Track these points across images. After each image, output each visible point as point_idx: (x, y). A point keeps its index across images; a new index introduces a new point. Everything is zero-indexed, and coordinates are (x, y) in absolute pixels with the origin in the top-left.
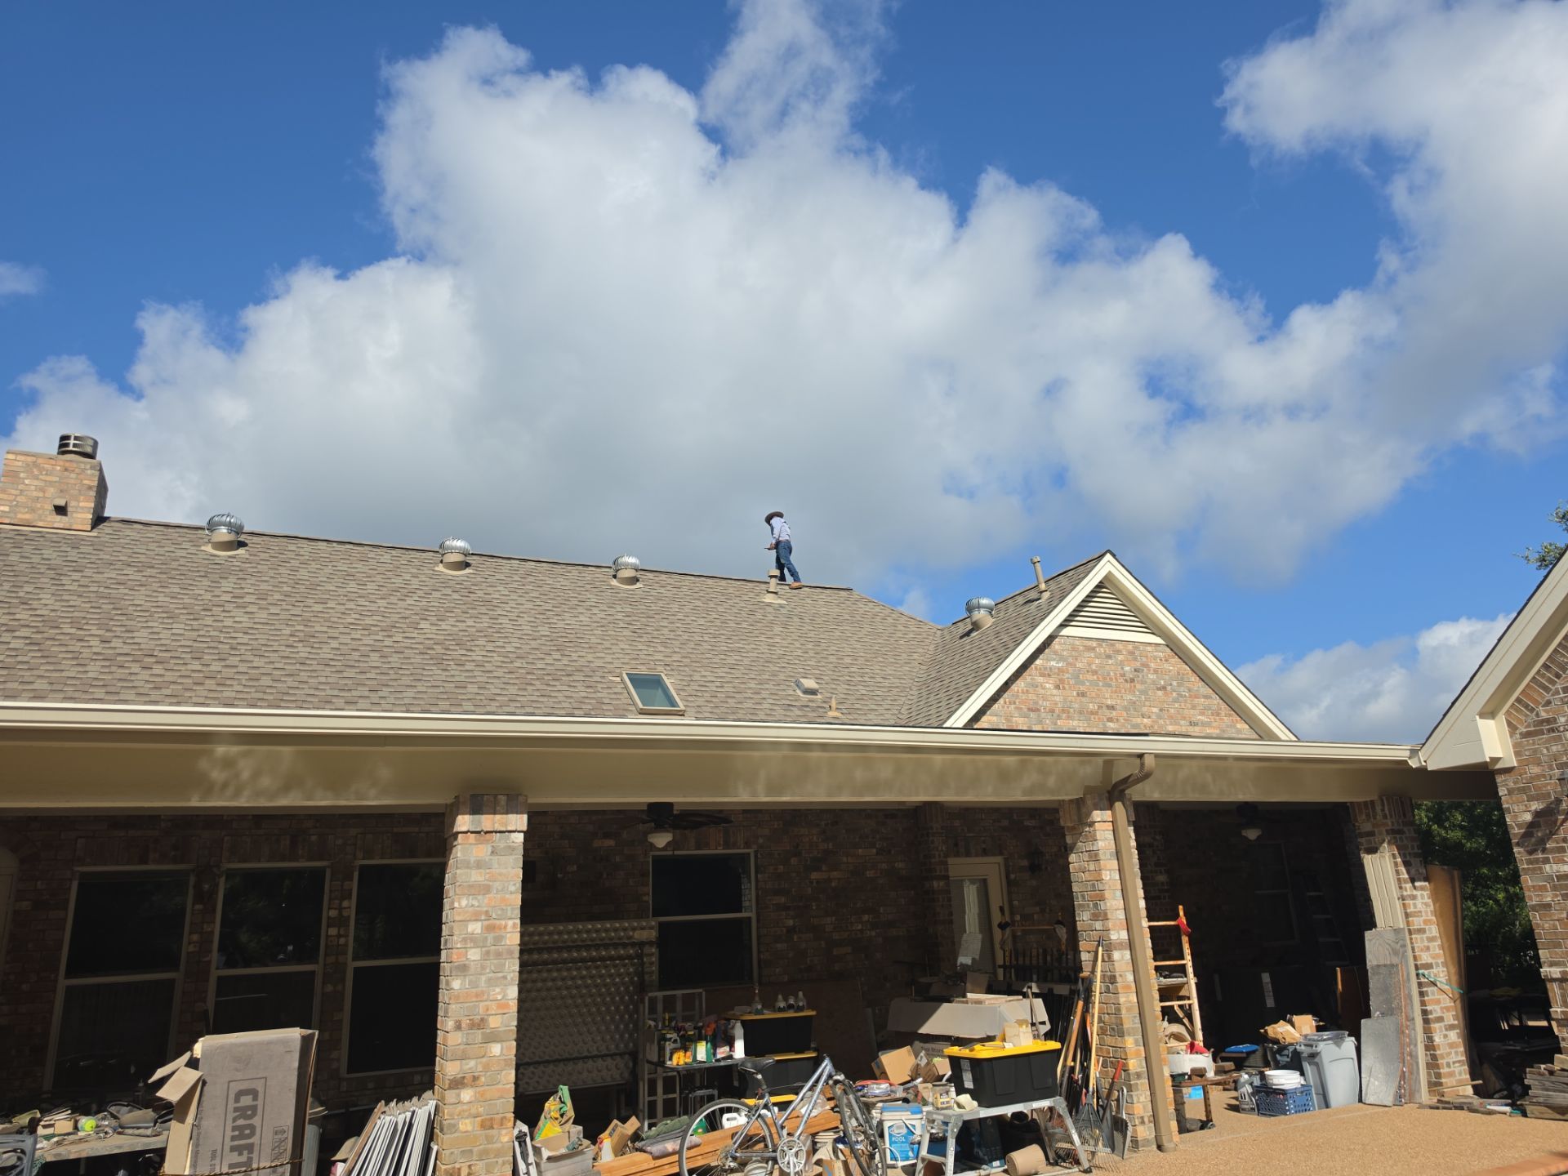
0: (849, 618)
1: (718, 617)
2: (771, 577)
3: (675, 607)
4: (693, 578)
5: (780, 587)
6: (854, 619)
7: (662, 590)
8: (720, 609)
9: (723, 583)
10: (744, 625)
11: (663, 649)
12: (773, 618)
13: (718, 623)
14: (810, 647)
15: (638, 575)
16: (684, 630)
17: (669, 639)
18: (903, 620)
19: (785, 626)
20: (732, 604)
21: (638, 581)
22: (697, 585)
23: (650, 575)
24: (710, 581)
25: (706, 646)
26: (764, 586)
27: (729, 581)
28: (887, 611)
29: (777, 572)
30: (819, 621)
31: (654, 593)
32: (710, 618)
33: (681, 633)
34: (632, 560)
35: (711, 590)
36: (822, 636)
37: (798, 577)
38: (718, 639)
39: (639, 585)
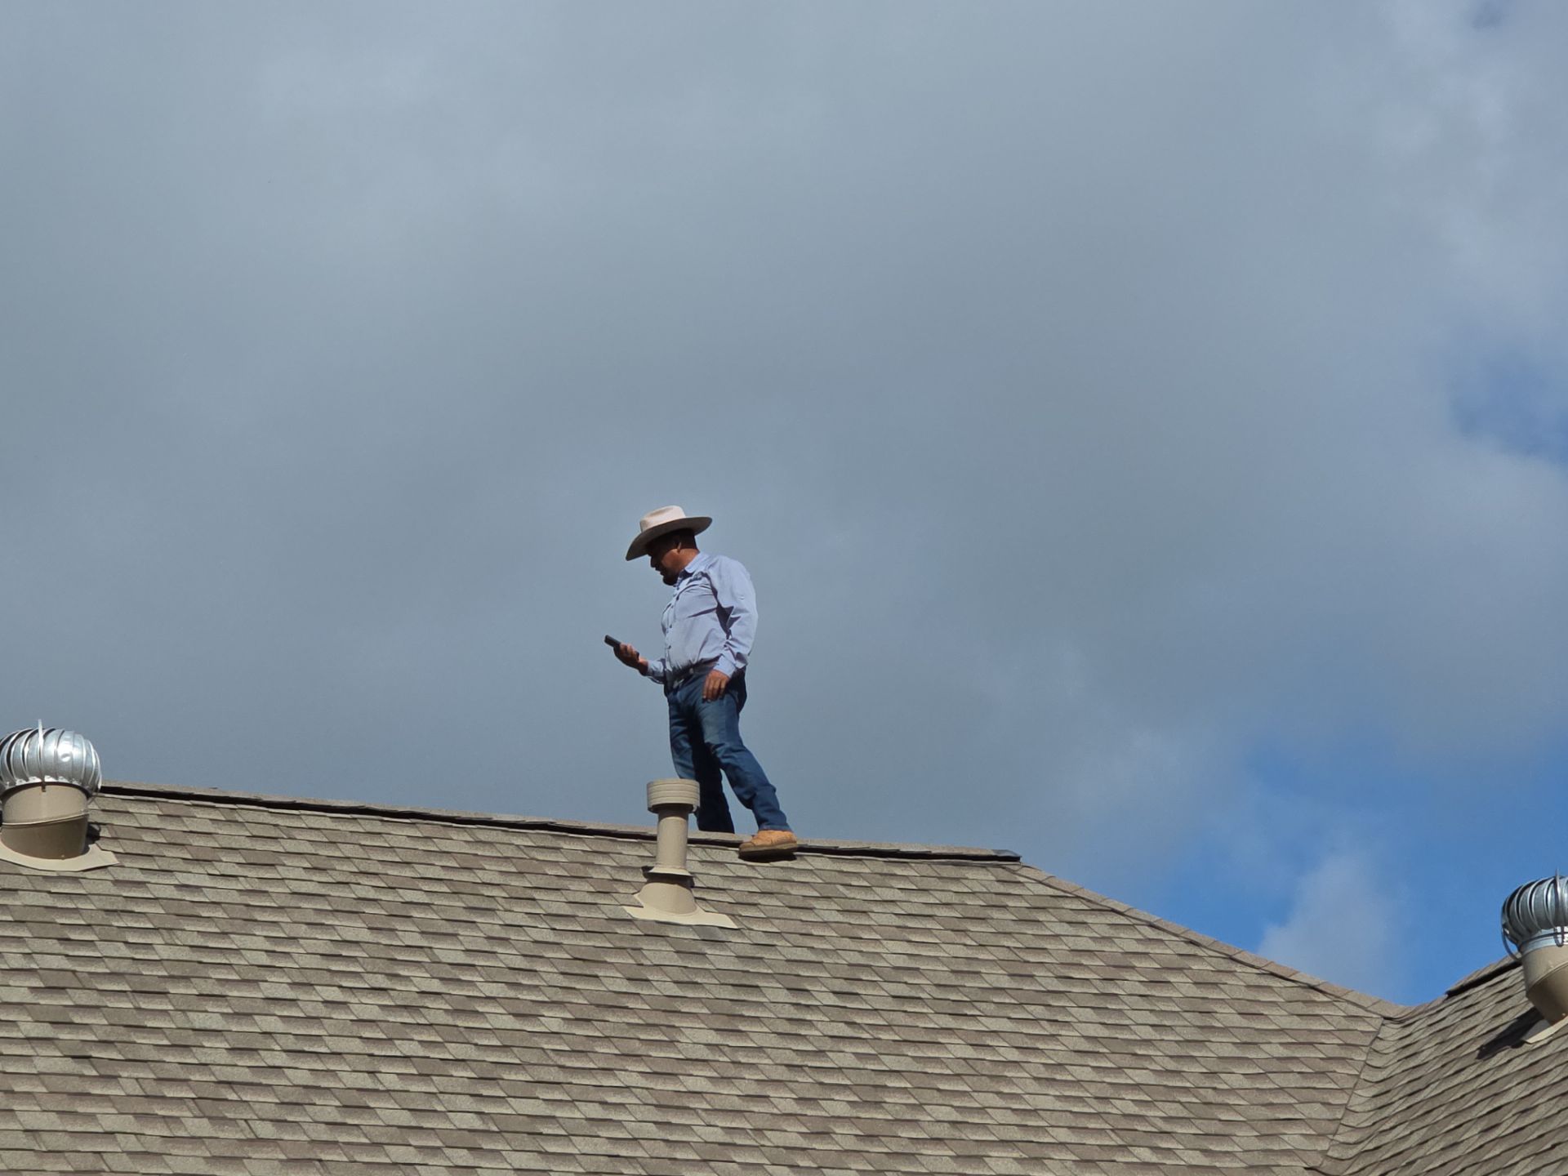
0: (1006, 982)
1: (436, 986)
2: (663, 810)
3: (254, 946)
4: (325, 821)
5: (700, 853)
6: (1027, 986)
7: (197, 876)
8: (449, 953)
9: (458, 840)
10: (552, 1020)
11: (203, 1128)
12: (675, 990)
13: (436, 1010)
14: (842, 1110)
15: (95, 810)
16: (291, 1043)
17: (230, 1084)
18: (1237, 983)
19: (729, 1021)
20: (498, 932)
21: (93, 836)
22: (348, 850)
23: (147, 814)
24: (400, 834)
25: (391, 1113)
26: (631, 853)
27: (485, 834)
28: (1170, 950)
29: (686, 791)
30: (876, 995)
31: (163, 887)
32: (405, 991)
33: (281, 1059)
34: (67, 749)
35: (408, 872)
36: (891, 1063)
37: (774, 809)
38: (440, 1083)
39: (97, 855)
